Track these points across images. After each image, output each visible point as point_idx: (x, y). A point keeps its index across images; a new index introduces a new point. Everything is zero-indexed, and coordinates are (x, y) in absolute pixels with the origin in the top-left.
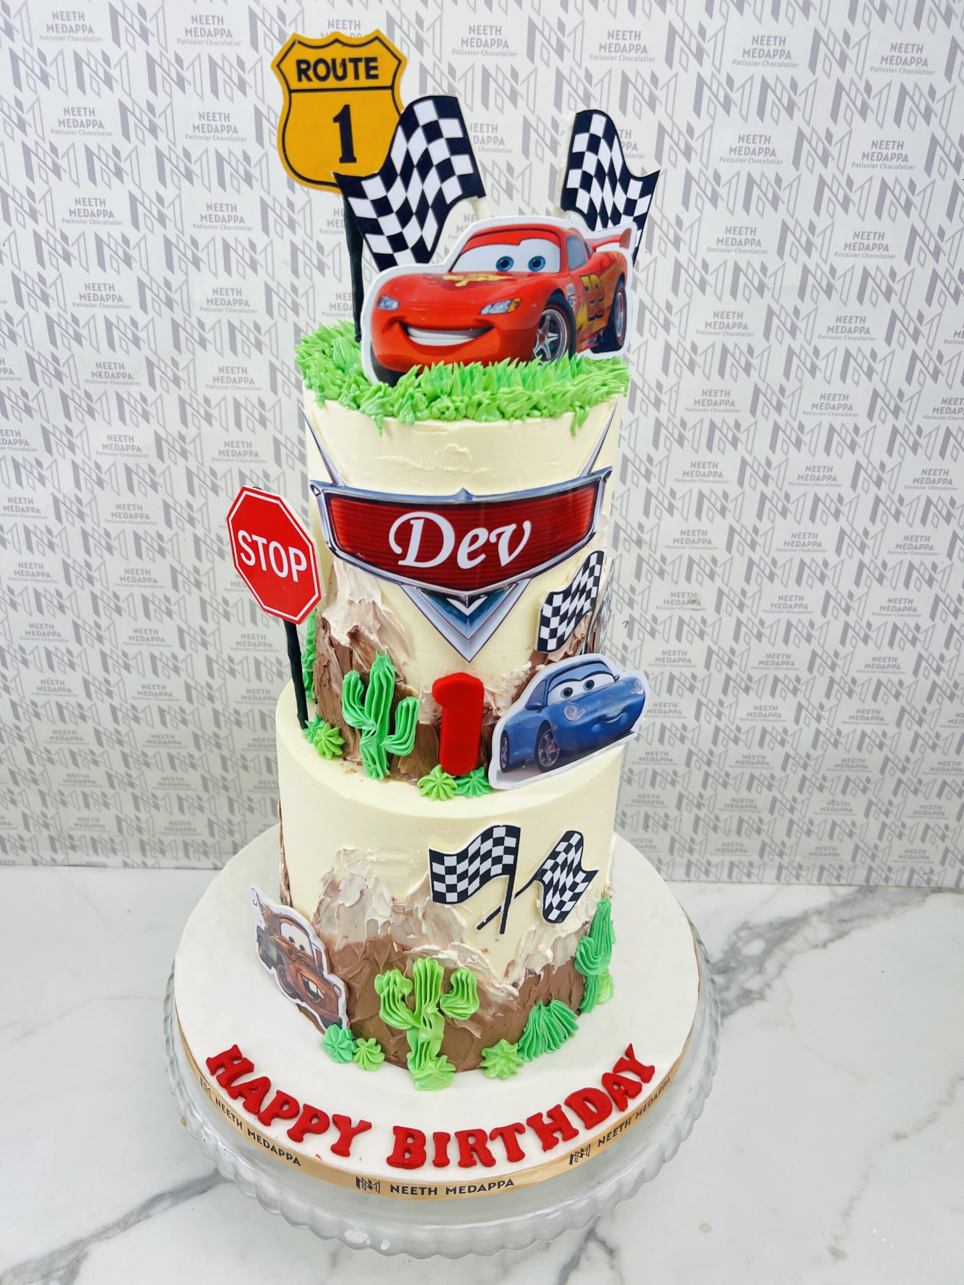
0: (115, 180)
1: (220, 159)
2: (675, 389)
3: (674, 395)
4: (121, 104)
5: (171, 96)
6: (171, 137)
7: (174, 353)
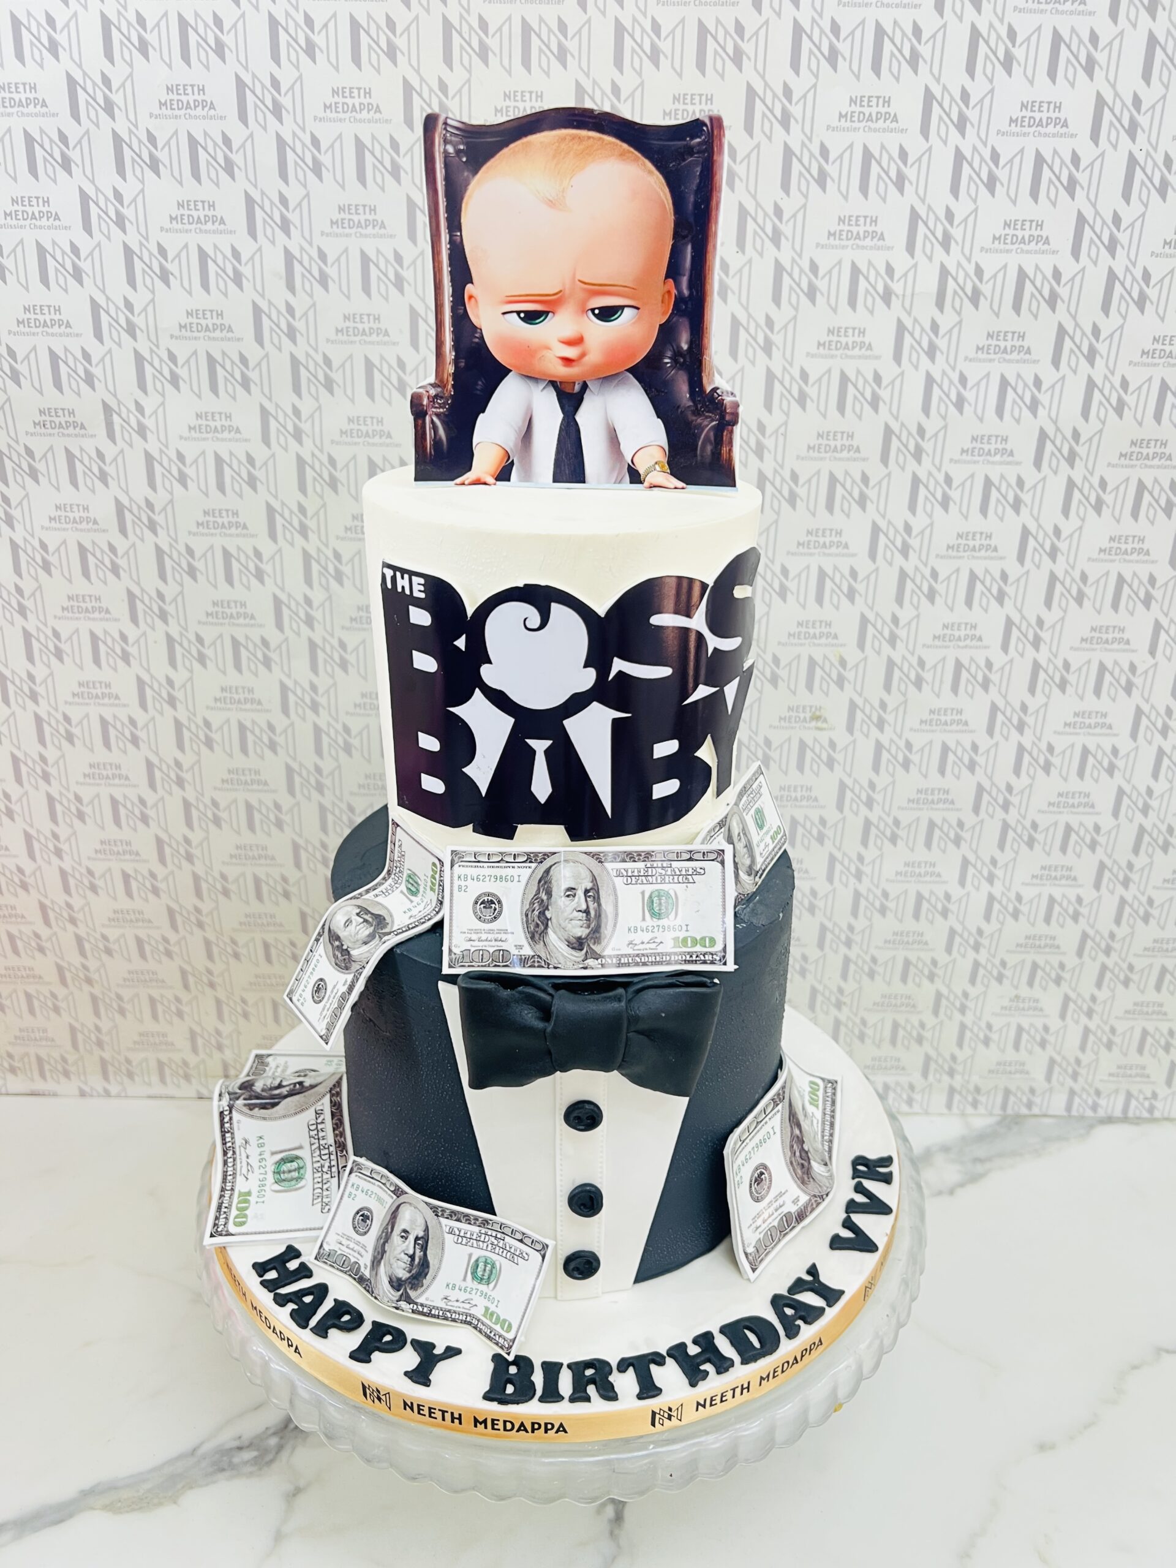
0: (61, 174)
1: (193, 142)
2: (782, 430)
3: (781, 439)
4: (69, 77)
5: (131, 65)
6: (132, 117)
7: (139, 394)
